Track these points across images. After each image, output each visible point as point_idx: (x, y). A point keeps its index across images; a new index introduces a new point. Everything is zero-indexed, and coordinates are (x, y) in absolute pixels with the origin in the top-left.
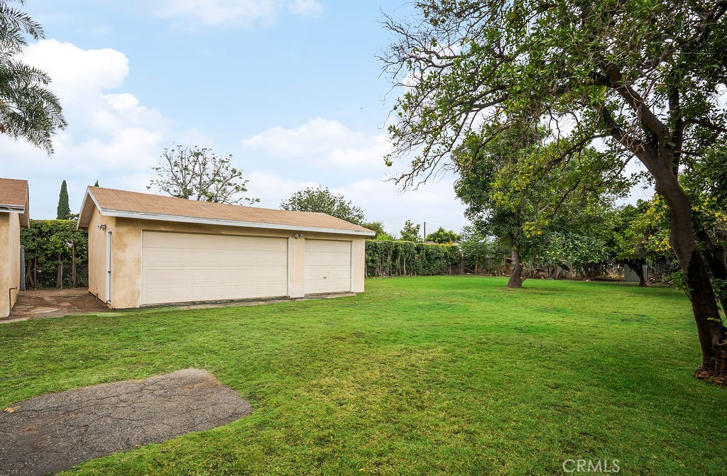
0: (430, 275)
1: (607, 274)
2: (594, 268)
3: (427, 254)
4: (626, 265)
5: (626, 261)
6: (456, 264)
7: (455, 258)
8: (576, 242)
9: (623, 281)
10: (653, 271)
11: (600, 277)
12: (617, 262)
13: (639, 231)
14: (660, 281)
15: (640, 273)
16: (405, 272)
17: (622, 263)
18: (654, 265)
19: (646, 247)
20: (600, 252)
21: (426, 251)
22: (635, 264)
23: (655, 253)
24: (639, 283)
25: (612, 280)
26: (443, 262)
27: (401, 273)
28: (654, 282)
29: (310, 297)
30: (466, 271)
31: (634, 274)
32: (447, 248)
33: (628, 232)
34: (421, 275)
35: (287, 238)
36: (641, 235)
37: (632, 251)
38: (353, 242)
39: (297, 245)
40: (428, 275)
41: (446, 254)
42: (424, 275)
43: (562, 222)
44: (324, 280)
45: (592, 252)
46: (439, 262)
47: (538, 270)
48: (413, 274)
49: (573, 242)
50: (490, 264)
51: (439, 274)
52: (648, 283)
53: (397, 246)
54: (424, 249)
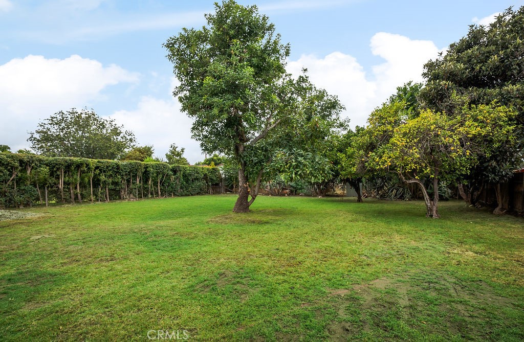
0: (189, 195)
1: (334, 191)
2: (325, 186)
3: (185, 176)
4: (348, 183)
5: (348, 180)
6: (217, 184)
7: (215, 179)
8: (300, 159)
9: (345, 196)
10: (366, 187)
11: (329, 193)
12: (341, 181)
13: (359, 148)
14: (370, 196)
15: (357, 190)
16: (160, 193)
17: (346, 181)
18: (366, 183)
19: (367, 164)
20: (324, 170)
21: (184, 173)
22: (354, 183)
23: (376, 170)
24: (356, 198)
25: (338, 196)
26: (202, 183)
27: (155, 194)
28: (367, 197)
30: (226, 191)
31: (353, 191)
32: (208, 169)
33: (350, 150)
34: (178, 196)
36: (361, 152)
37: (354, 169)
40: (187, 195)
41: (205, 175)
42: (182, 196)
43: (289, 137)
45: (315, 170)
46: (197, 183)
47: (283, 189)
48: (170, 195)
49: (296, 158)
51: (198, 194)
52: (363, 198)
53: (147, 167)
54: (180, 171)
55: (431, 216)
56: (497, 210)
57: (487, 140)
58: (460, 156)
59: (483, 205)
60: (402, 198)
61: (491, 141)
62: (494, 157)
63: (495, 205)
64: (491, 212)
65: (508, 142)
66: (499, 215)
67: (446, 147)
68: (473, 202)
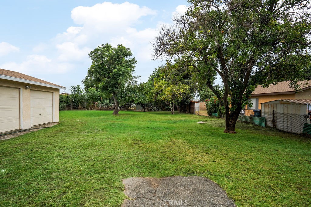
6: (69, 105)
9: (136, 110)
15: (144, 107)
26: (64, 104)
29: (34, 127)
32: (65, 96)
35: (19, 89)
38: (54, 93)
39: (25, 93)
41: (65, 99)
44: (41, 116)
46: (62, 104)
50: (86, 104)
55: (173, 114)
56: (187, 112)
57: (184, 94)
58: (180, 97)
59: (183, 111)
60: (158, 110)
61: (185, 94)
62: (186, 98)
63: (186, 111)
64: (185, 113)
65: (189, 94)
66: (187, 113)
67: (177, 95)
68: (180, 111)
